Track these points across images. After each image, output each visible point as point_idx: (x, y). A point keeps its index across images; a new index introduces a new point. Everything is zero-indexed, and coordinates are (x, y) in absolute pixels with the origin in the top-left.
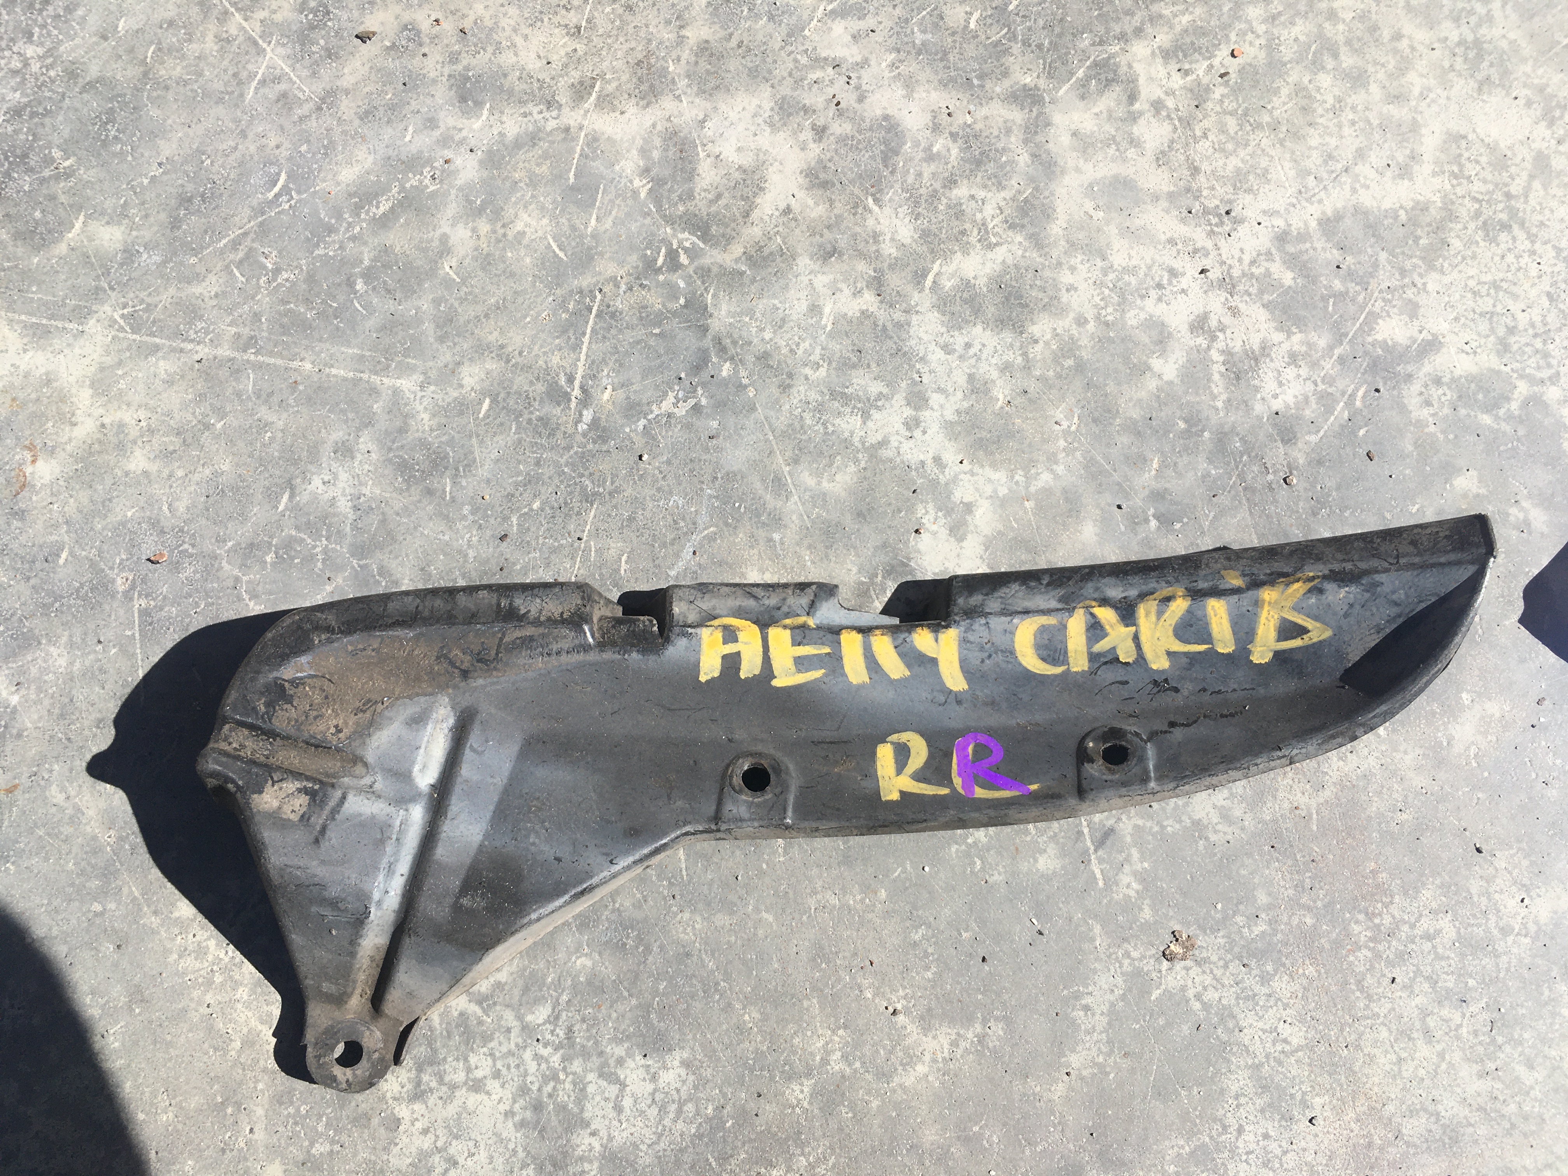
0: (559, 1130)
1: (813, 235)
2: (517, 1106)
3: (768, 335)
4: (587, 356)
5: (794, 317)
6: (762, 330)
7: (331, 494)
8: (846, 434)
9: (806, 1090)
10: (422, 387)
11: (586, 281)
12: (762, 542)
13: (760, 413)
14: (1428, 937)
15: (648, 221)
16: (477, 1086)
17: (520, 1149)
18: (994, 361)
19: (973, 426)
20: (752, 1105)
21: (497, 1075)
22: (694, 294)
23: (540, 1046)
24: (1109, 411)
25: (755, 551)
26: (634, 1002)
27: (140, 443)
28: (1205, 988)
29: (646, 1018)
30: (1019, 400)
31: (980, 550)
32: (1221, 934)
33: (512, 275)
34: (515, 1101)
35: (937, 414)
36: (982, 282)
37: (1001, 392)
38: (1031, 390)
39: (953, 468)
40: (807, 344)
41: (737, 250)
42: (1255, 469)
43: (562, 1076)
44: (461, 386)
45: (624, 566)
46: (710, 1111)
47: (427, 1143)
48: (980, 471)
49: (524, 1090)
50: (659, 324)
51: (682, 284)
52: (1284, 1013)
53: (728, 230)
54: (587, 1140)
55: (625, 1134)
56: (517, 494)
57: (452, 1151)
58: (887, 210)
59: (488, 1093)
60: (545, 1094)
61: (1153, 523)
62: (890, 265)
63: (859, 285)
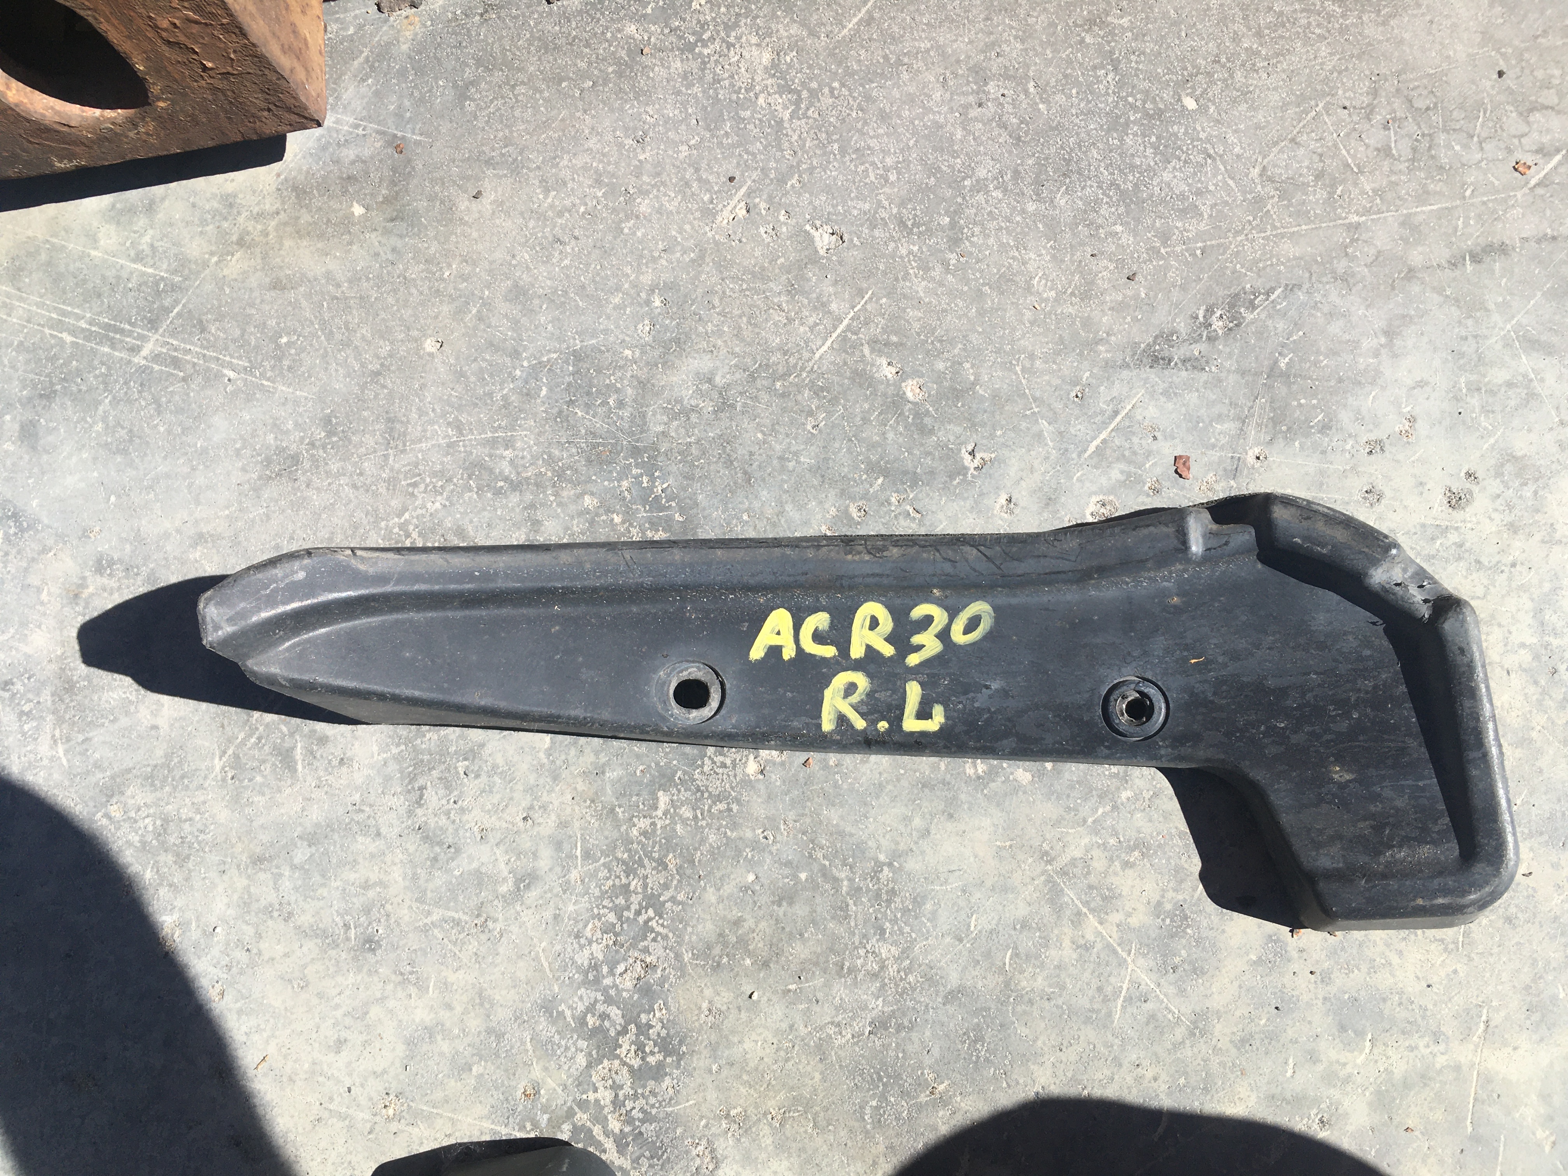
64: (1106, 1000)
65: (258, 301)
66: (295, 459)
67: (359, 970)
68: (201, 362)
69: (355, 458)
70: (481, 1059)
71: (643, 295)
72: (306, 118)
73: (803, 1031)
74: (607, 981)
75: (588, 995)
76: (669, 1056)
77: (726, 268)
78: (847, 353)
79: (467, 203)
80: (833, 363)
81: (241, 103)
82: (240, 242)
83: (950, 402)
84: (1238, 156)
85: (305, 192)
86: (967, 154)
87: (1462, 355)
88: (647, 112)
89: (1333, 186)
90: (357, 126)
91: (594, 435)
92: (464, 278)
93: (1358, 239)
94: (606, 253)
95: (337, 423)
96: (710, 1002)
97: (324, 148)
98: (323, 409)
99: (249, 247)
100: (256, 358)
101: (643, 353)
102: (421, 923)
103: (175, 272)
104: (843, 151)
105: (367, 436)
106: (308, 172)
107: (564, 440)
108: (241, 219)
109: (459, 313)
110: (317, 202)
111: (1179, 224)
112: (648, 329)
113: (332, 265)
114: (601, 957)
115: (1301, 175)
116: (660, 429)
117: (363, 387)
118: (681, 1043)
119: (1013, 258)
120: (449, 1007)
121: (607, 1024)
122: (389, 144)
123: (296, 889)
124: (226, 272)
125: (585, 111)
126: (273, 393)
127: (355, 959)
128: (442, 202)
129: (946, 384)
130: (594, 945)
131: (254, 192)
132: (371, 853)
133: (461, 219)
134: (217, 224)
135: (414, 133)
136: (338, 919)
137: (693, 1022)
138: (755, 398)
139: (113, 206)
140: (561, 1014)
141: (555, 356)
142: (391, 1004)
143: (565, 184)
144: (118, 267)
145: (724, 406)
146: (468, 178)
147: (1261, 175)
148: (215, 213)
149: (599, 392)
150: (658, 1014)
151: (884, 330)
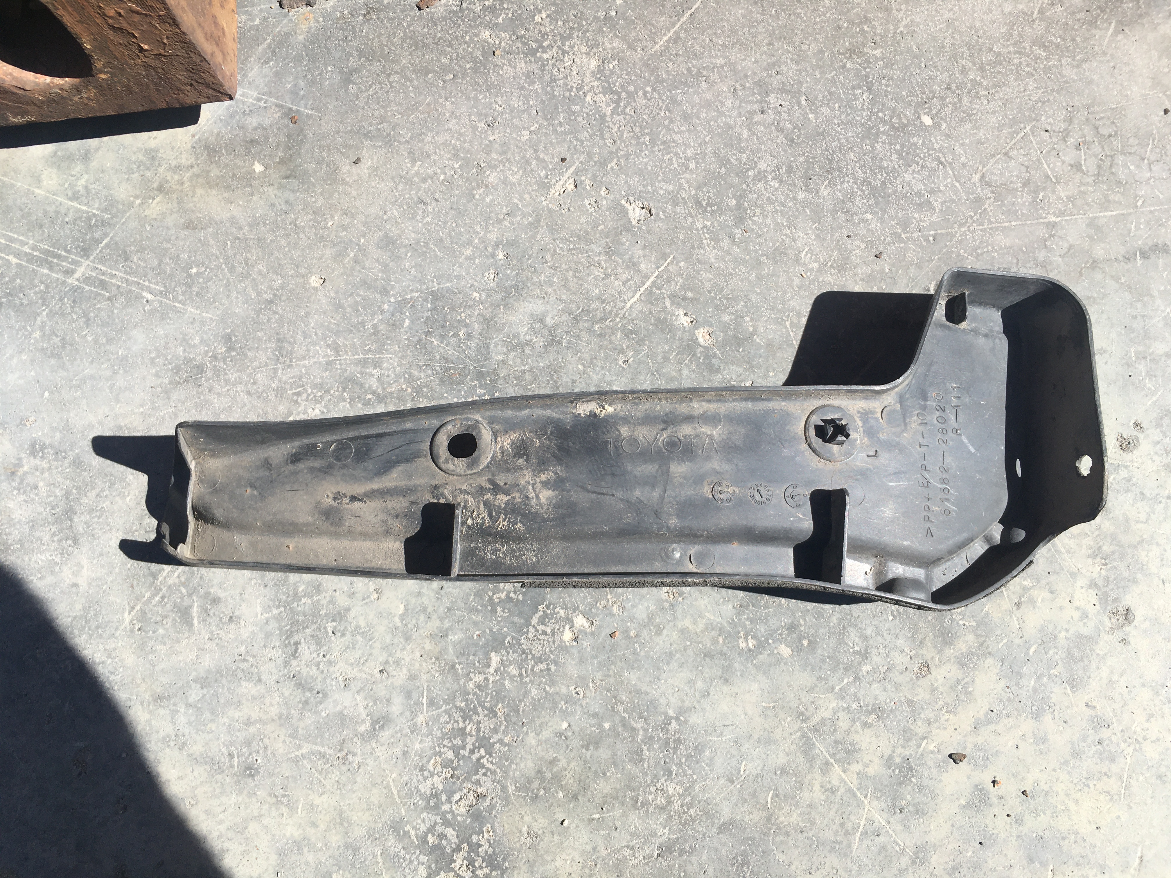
64: (847, 833)
65: (173, 238)
66: (200, 369)
67: (240, 792)
68: (124, 285)
69: (250, 370)
70: (339, 868)
71: (490, 249)
72: (221, 93)
73: (604, 853)
74: (445, 807)
75: (429, 818)
76: (494, 870)
77: (557, 231)
78: (652, 304)
79: (348, 167)
80: (641, 312)
81: (168, 79)
82: (160, 189)
83: (733, 347)
84: (964, 165)
85: (215, 151)
86: (751, 150)
87: (1133, 331)
88: (497, 103)
89: (1036, 192)
90: (259, 100)
91: (447, 360)
92: (344, 228)
93: (1054, 235)
94: (460, 214)
95: (235, 341)
96: (528, 827)
97: (232, 116)
98: (224, 330)
99: (167, 193)
100: (170, 284)
101: (489, 296)
102: (293, 755)
103: (105, 210)
104: (653, 142)
105: (261, 352)
106: (218, 135)
107: (422, 363)
108: (161, 170)
109: (340, 256)
110: (225, 159)
111: (917, 216)
112: (492, 276)
113: (236, 211)
114: (440, 787)
115: (1011, 182)
116: (500, 358)
117: (258, 312)
118: (504, 859)
119: (786, 235)
120: (314, 825)
121: (444, 842)
122: (286, 115)
123: (189, 723)
124: (147, 212)
125: (446, 99)
126: (184, 314)
127: (238, 782)
128: (328, 165)
129: (731, 333)
130: (436, 777)
131: (173, 148)
132: (253, 696)
133: (343, 180)
134: (141, 173)
135: (306, 108)
136: (224, 750)
137: (515, 843)
138: (578, 337)
139: (55, 153)
140: (407, 833)
141: (416, 294)
142: (266, 821)
143: (429, 156)
144: (58, 203)
145: (553, 342)
146: (350, 147)
147: (980, 180)
148: (140, 163)
149: (452, 326)
150: (486, 836)
151: (682, 288)
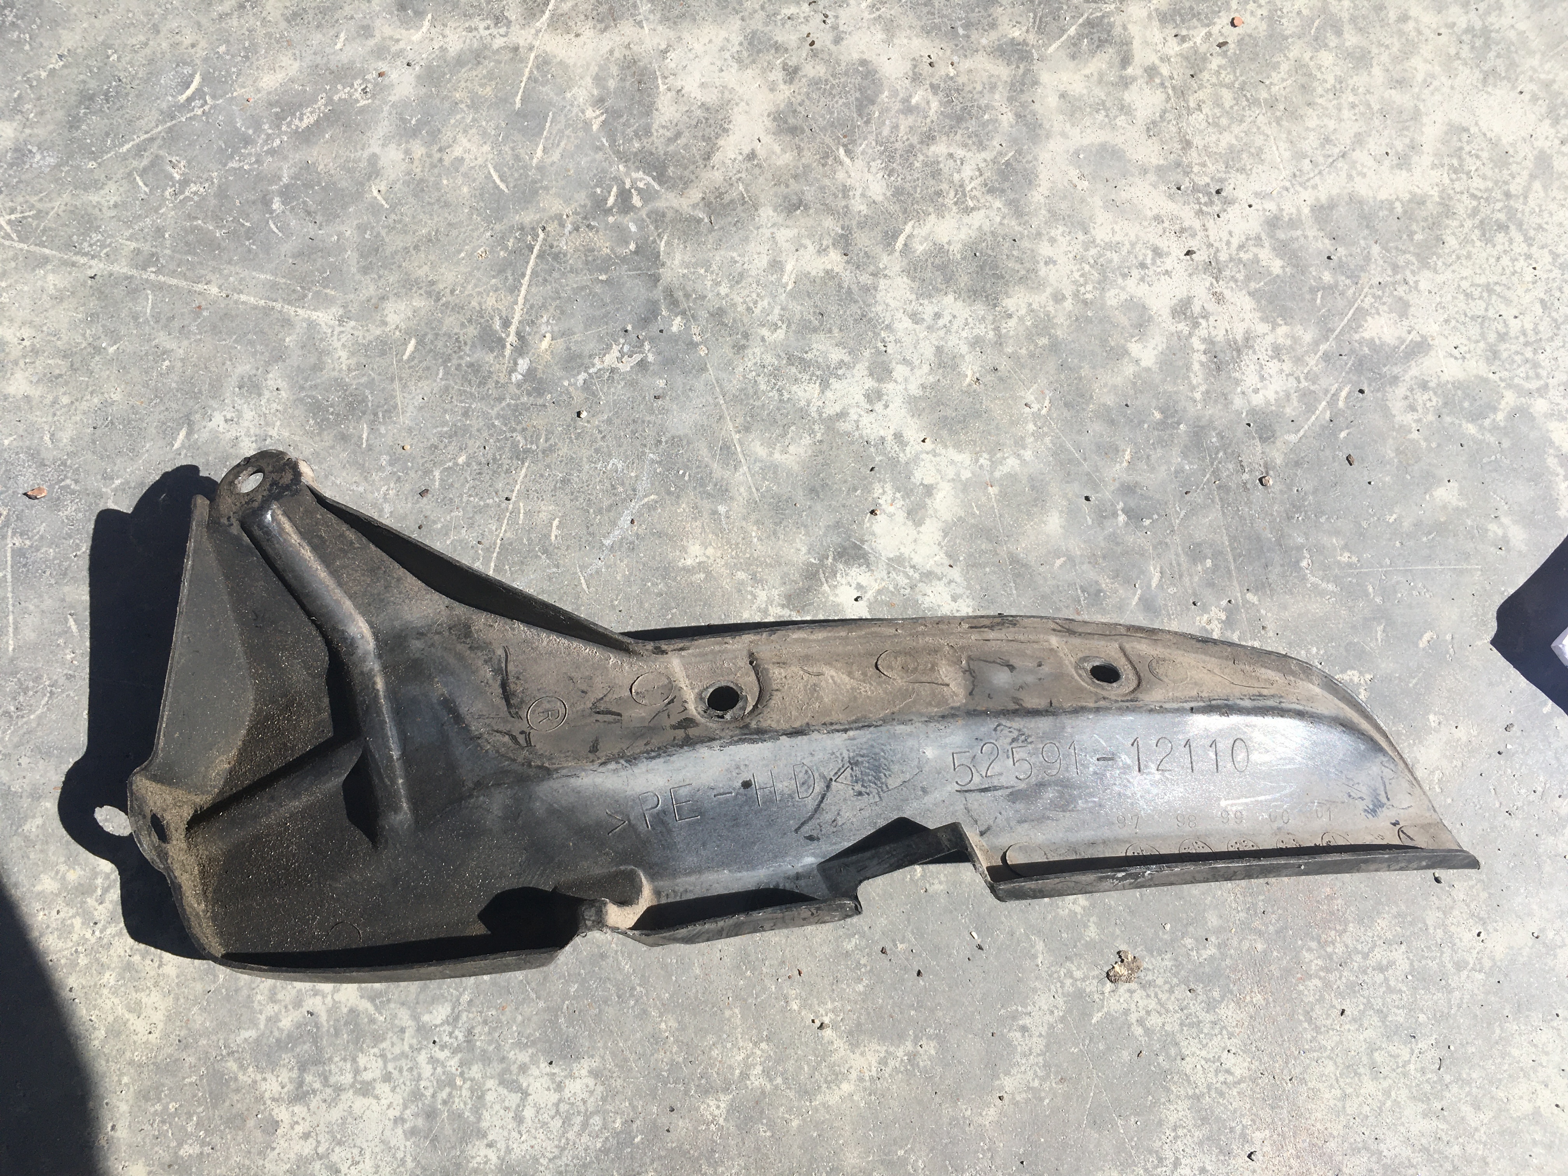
0: (453, 1139)
1: (778, 184)
2: (408, 1112)
3: (723, 290)
4: (526, 299)
5: (753, 273)
6: (718, 284)
7: (233, 434)
8: (803, 403)
9: (723, 1105)
10: (341, 321)
11: (528, 217)
12: (706, 515)
13: (711, 374)
14: (1381, 969)
15: (600, 156)
16: (365, 1090)
17: (409, 1159)
18: (964, 334)
19: (939, 403)
20: (664, 1121)
21: (387, 1078)
22: (647, 239)
23: (437, 1048)
24: (1082, 396)
25: (698, 523)
26: (541, 1004)
27: (22, 363)
28: (1148, 1013)
29: (554, 1023)
30: (989, 378)
31: (938, 536)
32: (1169, 955)
33: (447, 205)
34: (405, 1107)
35: (901, 387)
36: (956, 249)
37: (970, 369)
38: (1001, 368)
39: (914, 447)
40: (765, 303)
41: (695, 195)
42: (1231, 466)
43: (459, 1082)
44: (384, 323)
45: (555, 532)
46: (618, 1124)
47: (307, 1148)
48: (943, 451)
49: (416, 1095)
50: (606, 270)
51: (633, 228)
52: (1228, 1043)
53: (686, 173)
54: (483, 1151)
55: (524, 1147)
56: (441, 446)
57: (334, 1158)
58: (860, 163)
59: (377, 1098)
60: (439, 1101)
61: (1122, 518)
62: (859, 223)
63: (825, 243)
